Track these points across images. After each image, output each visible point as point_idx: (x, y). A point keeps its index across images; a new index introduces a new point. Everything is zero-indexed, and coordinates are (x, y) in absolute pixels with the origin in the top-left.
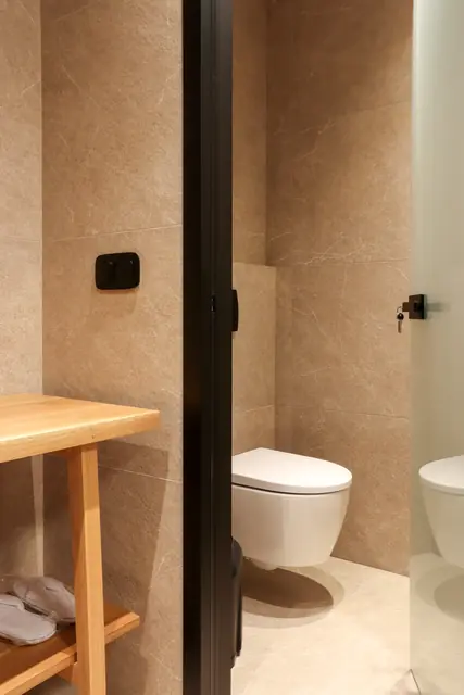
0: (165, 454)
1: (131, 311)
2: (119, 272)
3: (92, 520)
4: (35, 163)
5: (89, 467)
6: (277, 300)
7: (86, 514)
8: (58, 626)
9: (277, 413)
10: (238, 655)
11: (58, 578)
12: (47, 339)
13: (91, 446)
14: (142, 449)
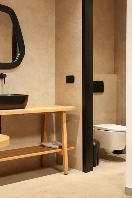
0: (79, 116)
1: (73, 87)
2: (70, 79)
3: (65, 125)
4: (53, 56)
5: (64, 115)
6: (117, 84)
7: (64, 124)
8: (59, 147)
9: (117, 115)
10: (98, 165)
11: (58, 141)
12: (56, 93)
13: (65, 112)
14: (75, 115)
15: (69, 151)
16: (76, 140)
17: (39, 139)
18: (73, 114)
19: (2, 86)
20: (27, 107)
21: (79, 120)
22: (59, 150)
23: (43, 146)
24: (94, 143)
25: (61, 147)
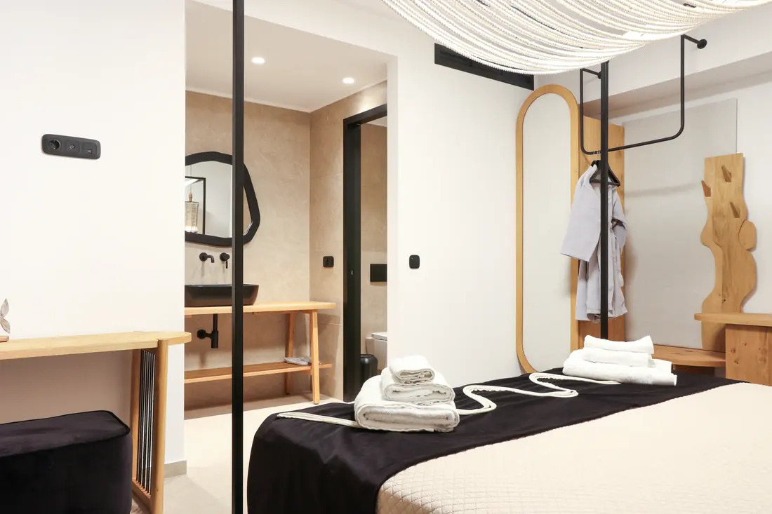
0: (339, 318)
1: (332, 274)
2: (329, 262)
5: (315, 316)
8: (308, 363)
13: (315, 310)
14: (333, 316)
15: (321, 371)
16: (336, 354)
17: (283, 352)
18: (330, 314)
19: (224, 271)
20: (256, 302)
21: (339, 323)
22: (307, 368)
23: (286, 362)
24: (366, 360)
25: (310, 364)
